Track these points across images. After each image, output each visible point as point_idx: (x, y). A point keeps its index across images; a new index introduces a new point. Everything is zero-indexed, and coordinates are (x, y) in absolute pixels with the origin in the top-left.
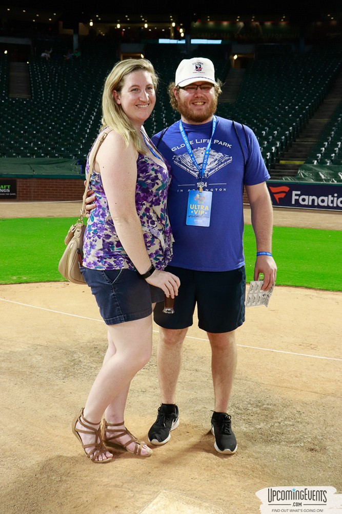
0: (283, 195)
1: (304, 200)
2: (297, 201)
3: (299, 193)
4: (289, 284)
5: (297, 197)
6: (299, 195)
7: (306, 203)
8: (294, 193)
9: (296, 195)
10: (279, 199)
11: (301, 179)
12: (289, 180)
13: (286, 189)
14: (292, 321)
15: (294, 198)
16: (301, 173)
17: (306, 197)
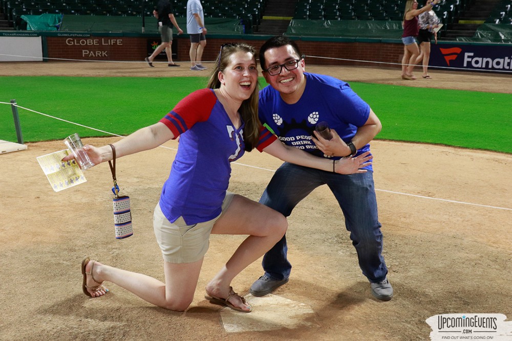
0: (454, 57)
1: (477, 62)
2: (469, 63)
3: (472, 54)
4: (430, 141)
5: (470, 60)
6: (472, 57)
7: (479, 65)
8: (467, 54)
9: (469, 57)
10: (450, 61)
11: (477, 39)
12: (464, 41)
13: (458, 50)
14: (419, 173)
15: (466, 60)
16: (479, 33)
17: (480, 59)
